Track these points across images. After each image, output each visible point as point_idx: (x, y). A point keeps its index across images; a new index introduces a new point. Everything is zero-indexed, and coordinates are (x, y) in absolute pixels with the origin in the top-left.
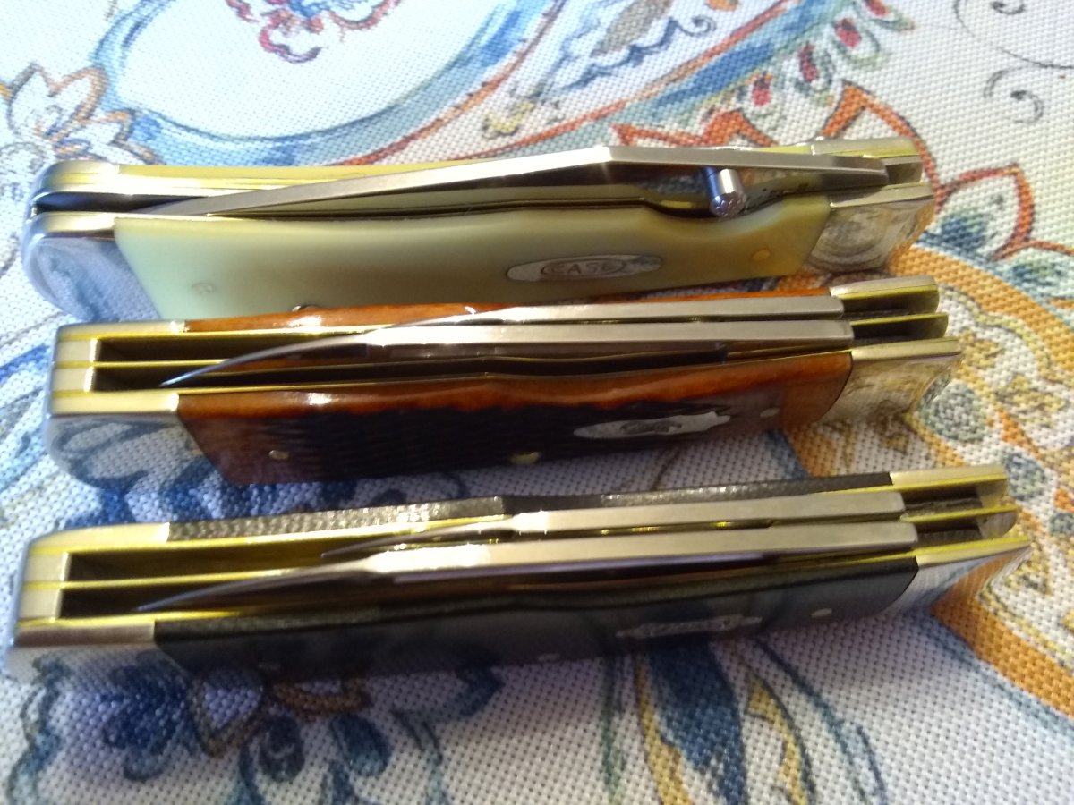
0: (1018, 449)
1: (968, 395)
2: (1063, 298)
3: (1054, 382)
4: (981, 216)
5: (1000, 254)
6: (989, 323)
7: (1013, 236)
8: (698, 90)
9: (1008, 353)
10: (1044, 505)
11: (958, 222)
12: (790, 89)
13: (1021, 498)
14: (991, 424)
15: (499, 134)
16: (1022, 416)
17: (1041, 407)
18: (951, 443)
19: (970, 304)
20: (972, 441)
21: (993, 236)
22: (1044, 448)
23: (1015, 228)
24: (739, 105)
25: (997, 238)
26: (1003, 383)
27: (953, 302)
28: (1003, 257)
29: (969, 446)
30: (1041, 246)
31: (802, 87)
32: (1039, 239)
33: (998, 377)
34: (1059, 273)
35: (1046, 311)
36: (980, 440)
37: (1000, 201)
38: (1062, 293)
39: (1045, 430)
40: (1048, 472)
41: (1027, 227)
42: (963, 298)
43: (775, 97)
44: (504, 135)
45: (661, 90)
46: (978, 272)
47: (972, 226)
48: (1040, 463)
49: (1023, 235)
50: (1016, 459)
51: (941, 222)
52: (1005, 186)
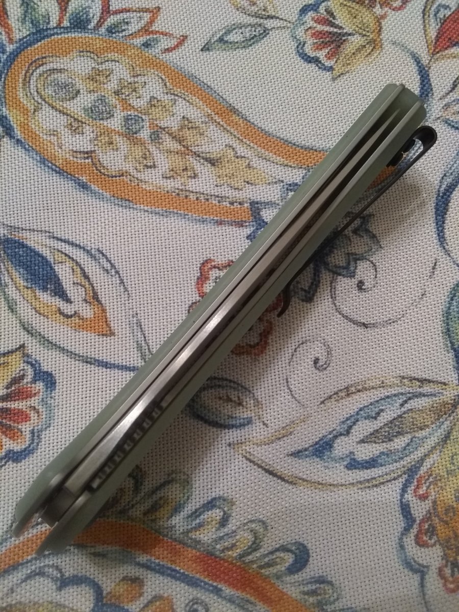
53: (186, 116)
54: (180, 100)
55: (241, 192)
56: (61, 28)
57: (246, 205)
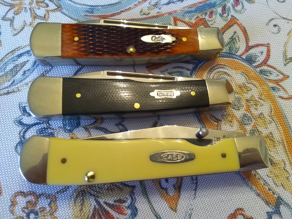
0: (247, 113)
1: (240, 99)
2: (270, 80)
3: (261, 99)
4: (256, 56)
5: (258, 66)
6: (250, 83)
7: (263, 62)
8: (196, 11)
9: (252, 90)
10: (250, 127)
11: (250, 56)
12: (218, 15)
13: (245, 124)
14: (243, 107)
15: (144, 14)
16: (251, 106)
17: (256, 105)
18: (232, 109)
19: (247, 77)
20: (237, 110)
21: (257, 62)
22: (254, 114)
23: (264, 61)
24: (204, 17)
25: (258, 62)
26: (249, 97)
27: (243, 76)
28: (258, 67)
29: (236, 110)
30: (269, 66)
31: (221, 15)
32: (269, 64)
33: (248, 96)
34: (271, 73)
35: (265, 82)
36: (240, 110)
37: (262, 53)
38: (270, 78)
39: (255, 110)
40: (253, 119)
41: (267, 60)
42: (246, 76)
43: (214, 16)
44: (145, 15)
45: (186, 9)
46: (251, 70)
47: (253, 58)
48: (252, 117)
49: (265, 62)
50: (246, 115)
51: (246, 55)
52: (264, 49)
53: (272, 133)
54: (274, 123)
55: (277, 187)
56: (240, 57)
57: (275, 195)
